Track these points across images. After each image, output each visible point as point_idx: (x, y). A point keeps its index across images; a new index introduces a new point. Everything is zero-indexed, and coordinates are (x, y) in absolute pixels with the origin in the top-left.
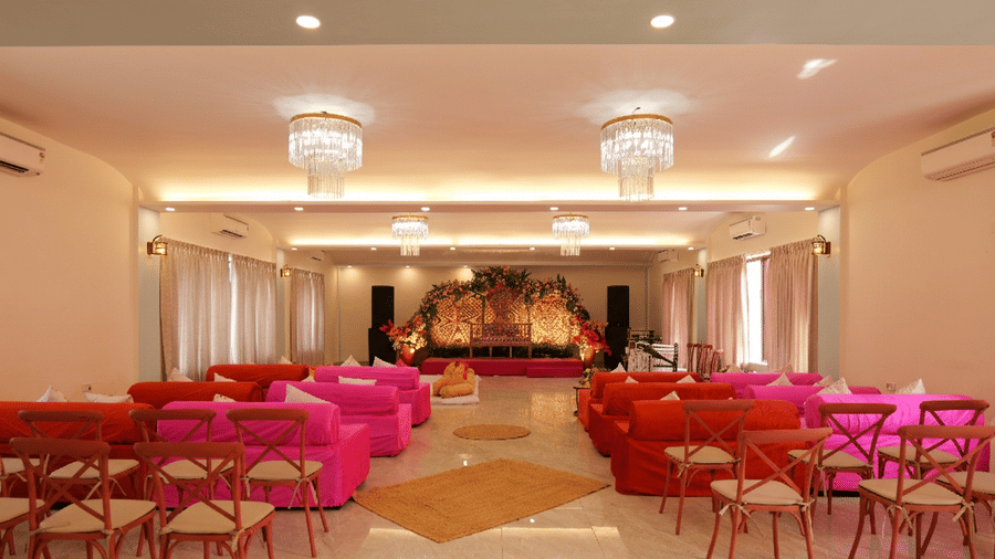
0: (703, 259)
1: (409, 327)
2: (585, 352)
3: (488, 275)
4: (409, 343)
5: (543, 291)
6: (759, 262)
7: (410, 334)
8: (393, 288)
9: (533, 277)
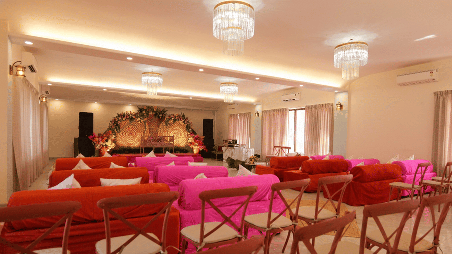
0: (258, 109)
1: (105, 136)
2: (196, 149)
3: (146, 110)
4: (106, 145)
5: (175, 120)
6: (294, 111)
7: (107, 140)
8: (93, 114)
9: (169, 113)
